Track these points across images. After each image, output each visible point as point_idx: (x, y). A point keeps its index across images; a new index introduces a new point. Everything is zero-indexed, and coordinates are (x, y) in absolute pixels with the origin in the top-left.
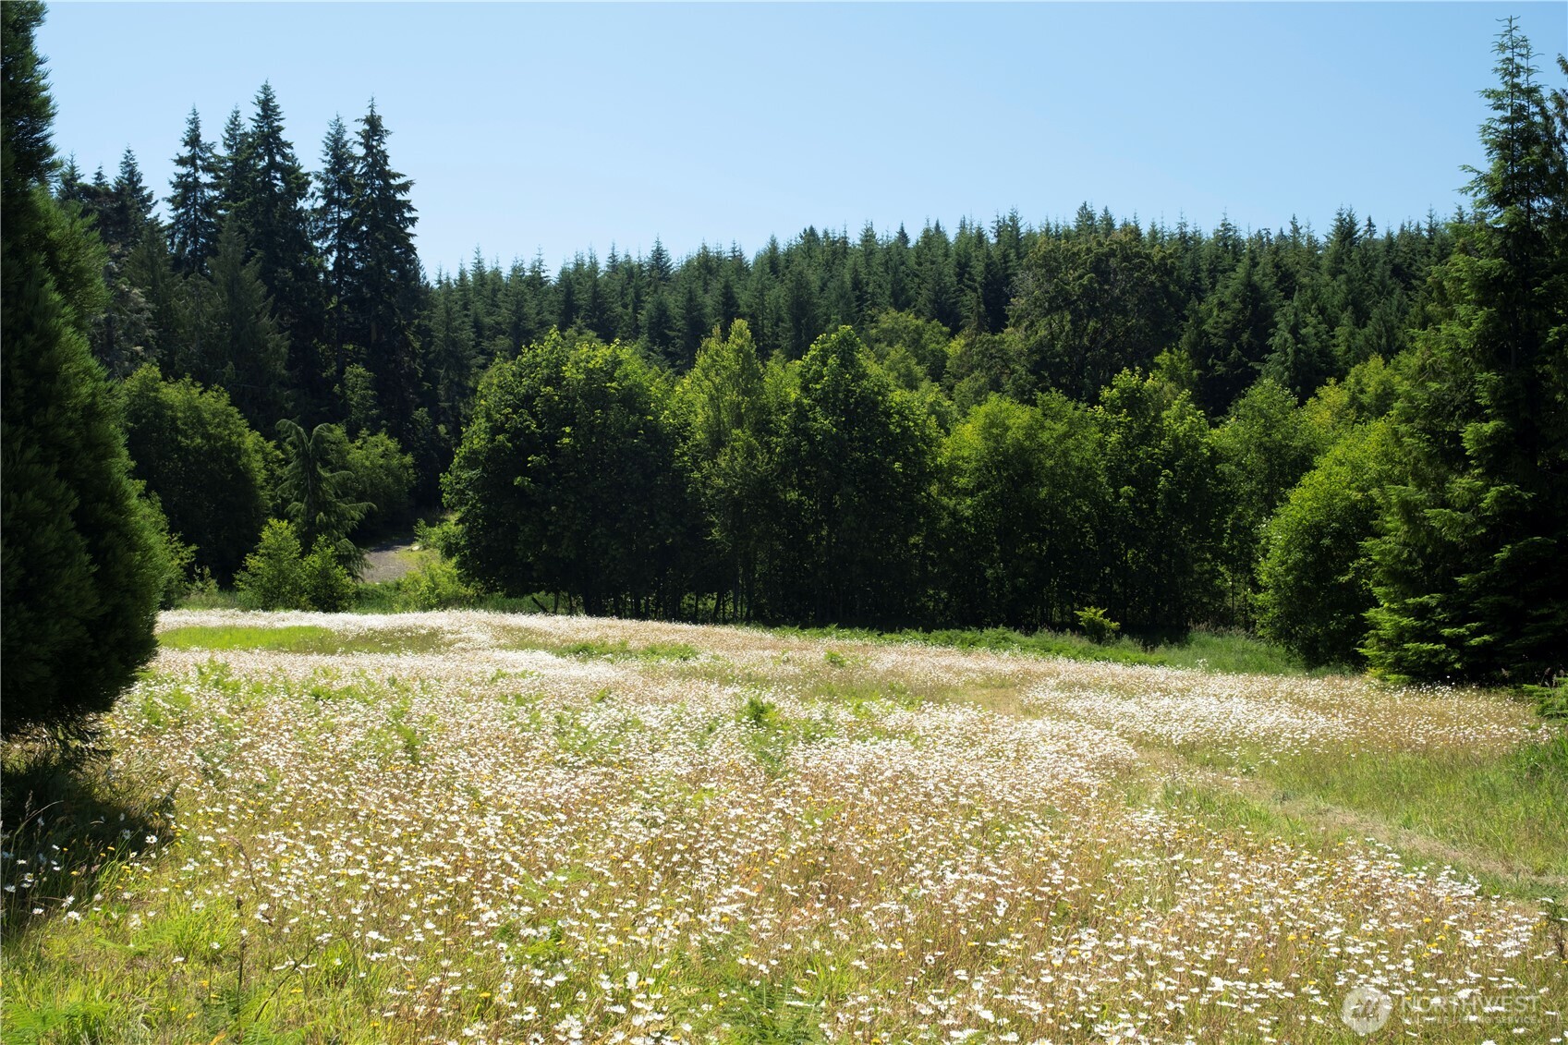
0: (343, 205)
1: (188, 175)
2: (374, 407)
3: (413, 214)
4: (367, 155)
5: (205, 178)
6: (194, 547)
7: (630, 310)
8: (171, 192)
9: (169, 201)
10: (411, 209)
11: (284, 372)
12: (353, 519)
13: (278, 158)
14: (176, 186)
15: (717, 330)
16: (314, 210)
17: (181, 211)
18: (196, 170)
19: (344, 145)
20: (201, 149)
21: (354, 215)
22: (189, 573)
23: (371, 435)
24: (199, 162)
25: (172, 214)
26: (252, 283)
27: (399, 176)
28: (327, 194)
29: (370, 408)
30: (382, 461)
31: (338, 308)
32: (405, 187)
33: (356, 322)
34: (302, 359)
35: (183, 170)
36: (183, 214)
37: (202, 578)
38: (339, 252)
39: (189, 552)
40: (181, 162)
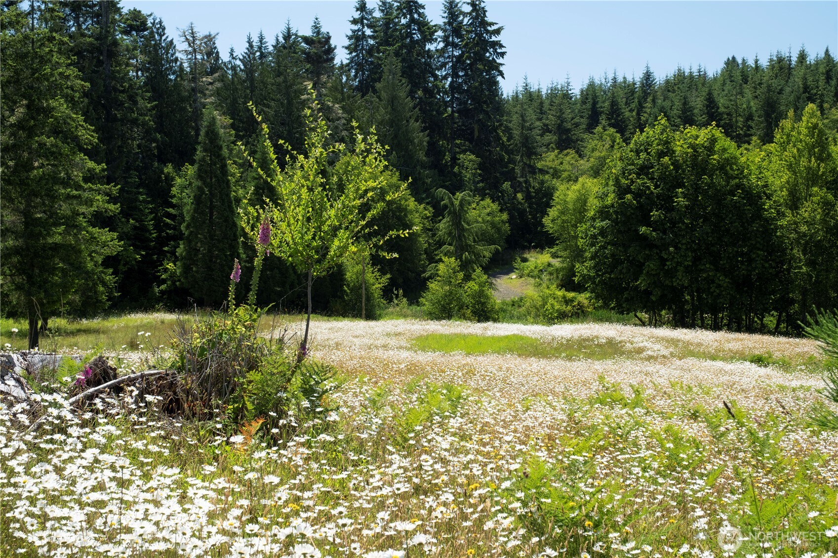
0: (455, 45)
1: (359, 30)
2: (482, 181)
3: (503, 50)
4: (472, 11)
5: (368, 32)
6: (388, 276)
7: (634, 113)
8: (347, 42)
9: (346, 48)
10: (501, 46)
11: (424, 158)
12: (484, 257)
13: (416, 16)
14: (350, 38)
15: (791, 113)
16: (437, 50)
17: (354, 54)
18: (363, 27)
19: (456, 5)
20: (366, 13)
21: (463, 53)
22: (388, 293)
23: (482, 200)
24: (365, 21)
25: (348, 56)
26: (404, 99)
27: (493, 24)
28: (445, 39)
29: (478, 183)
30: (489, 218)
31: (451, 116)
32: (498, 32)
33: (463, 125)
34: (433, 150)
35: (355, 27)
36: (356, 56)
37: (397, 296)
38: (452, 78)
39: (385, 279)
40: (354, 22)
